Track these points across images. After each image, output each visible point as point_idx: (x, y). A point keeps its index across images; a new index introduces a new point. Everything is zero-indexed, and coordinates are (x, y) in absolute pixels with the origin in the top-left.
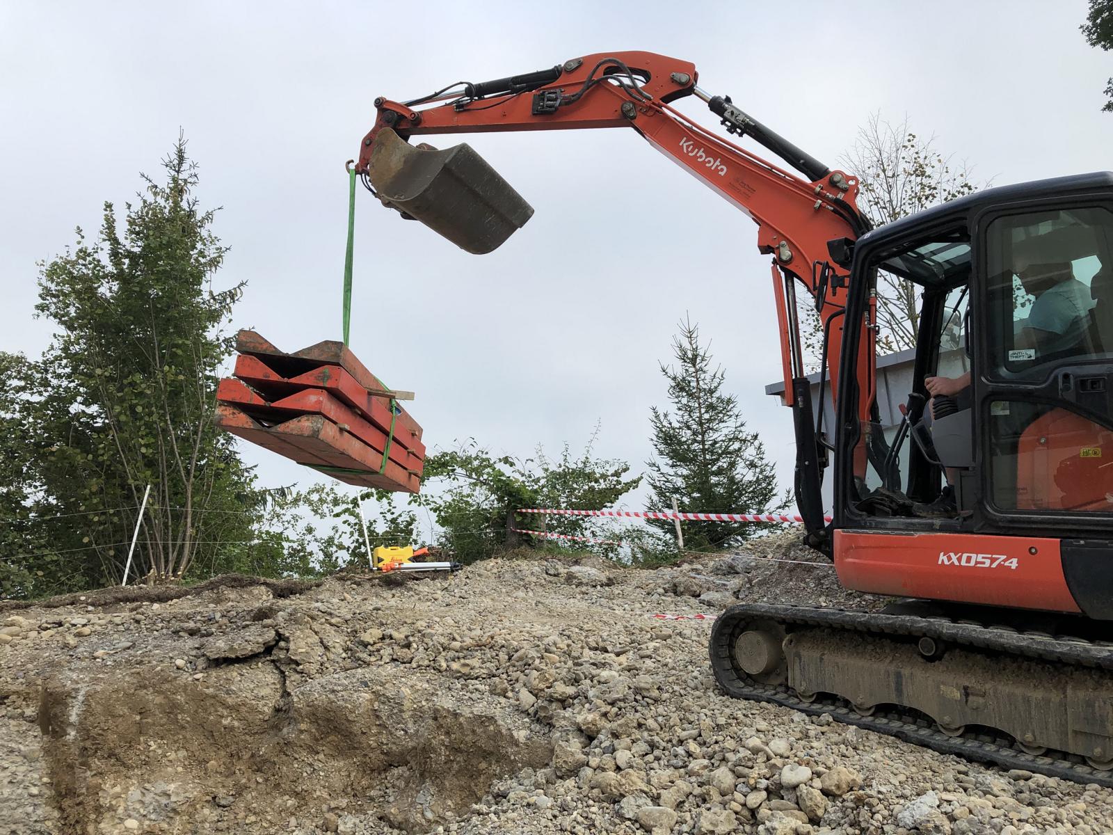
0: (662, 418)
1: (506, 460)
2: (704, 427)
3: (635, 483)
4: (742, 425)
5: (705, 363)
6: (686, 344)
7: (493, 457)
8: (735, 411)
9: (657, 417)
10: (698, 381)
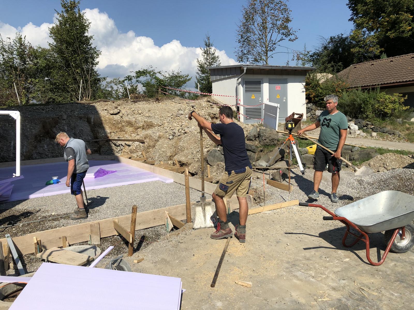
0: (199, 62)
1: (159, 72)
2: (211, 64)
3: (189, 79)
4: (220, 63)
7: (156, 71)
8: (219, 59)
9: (198, 61)
10: (209, 51)
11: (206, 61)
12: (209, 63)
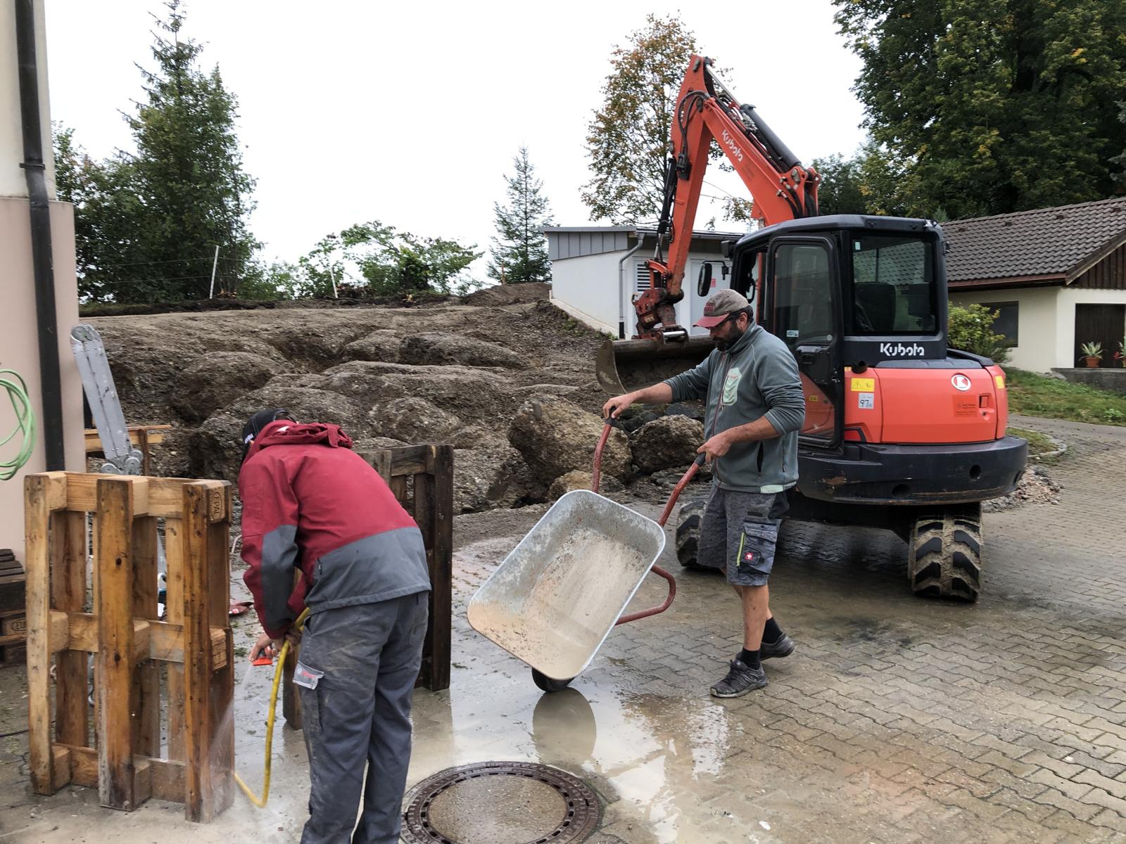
0: (500, 209)
2: (527, 215)
4: (553, 217)
5: (532, 172)
6: (521, 159)
7: (393, 232)
8: (550, 206)
9: (497, 208)
10: (526, 184)
11: (517, 209)
12: (526, 213)
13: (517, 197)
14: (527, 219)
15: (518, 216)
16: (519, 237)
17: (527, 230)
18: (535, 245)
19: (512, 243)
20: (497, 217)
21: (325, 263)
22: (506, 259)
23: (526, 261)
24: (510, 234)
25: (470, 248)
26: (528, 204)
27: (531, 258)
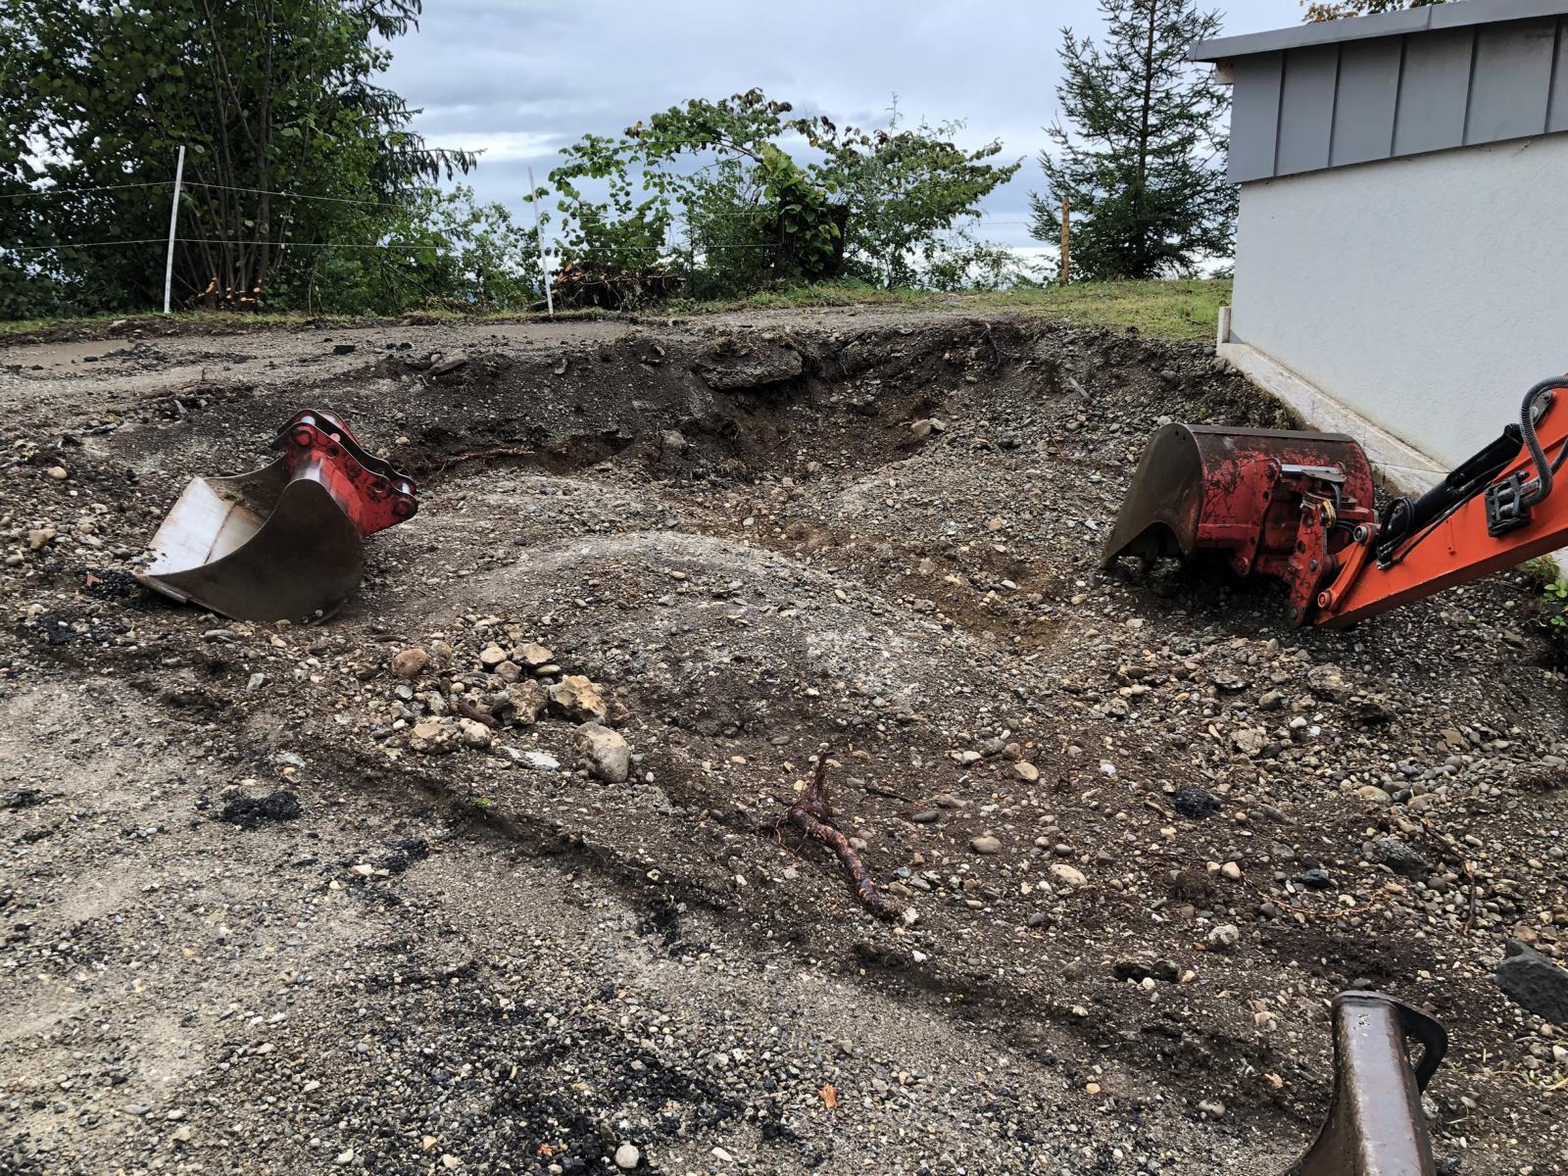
0: (1079, 49)
3: (1006, 175)
9: (1071, 46)
11: (1125, 48)
12: (1148, 61)
13: (1125, 17)
14: (1149, 78)
15: (1124, 68)
16: (1123, 129)
17: (1146, 109)
18: (1166, 150)
19: (1104, 147)
20: (1068, 74)
21: (623, 200)
22: (1084, 189)
23: (1136, 192)
24: (1099, 120)
25: (979, 156)
26: (1156, 35)
27: (1153, 184)
